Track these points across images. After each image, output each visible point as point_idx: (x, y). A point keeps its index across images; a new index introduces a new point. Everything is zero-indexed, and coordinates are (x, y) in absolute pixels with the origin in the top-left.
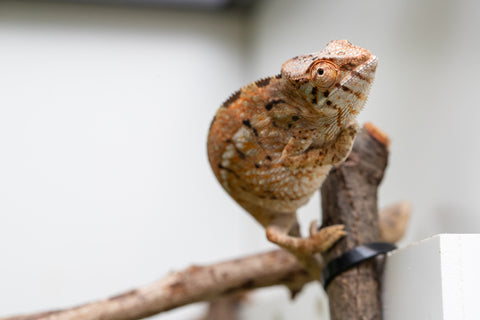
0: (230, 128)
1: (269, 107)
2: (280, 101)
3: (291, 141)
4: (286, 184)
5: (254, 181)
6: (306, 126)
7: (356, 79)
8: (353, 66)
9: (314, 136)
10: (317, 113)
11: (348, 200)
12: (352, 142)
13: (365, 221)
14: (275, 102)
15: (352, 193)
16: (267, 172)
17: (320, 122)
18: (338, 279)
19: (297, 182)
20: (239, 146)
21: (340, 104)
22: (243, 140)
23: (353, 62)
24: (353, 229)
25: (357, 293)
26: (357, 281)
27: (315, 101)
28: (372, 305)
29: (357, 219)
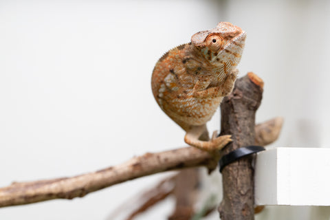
0: (163, 74)
1: (184, 62)
2: (191, 58)
3: (197, 82)
4: (195, 108)
5: (177, 106)
6: (206, 73)
7: (234, 45)
8: (232, 37)
9: (211, 80)
10: (212, 66)
11: (235, 120)
12: (234, 83)
13: (245, 133)
14: (188, 59)
15: (237, 116)
16: (184, 101)
17: (213, 71)
18: (227, 167)
19: (202, 106)
20: (168, 85)
21: (225, 60)
22: (170, 81)
23: (231, 35)
24: (237, 138)
25: (238, 176)
26: (238, 169)
27: (210, 58)
28: (247, 184)
29: (240, 132)
